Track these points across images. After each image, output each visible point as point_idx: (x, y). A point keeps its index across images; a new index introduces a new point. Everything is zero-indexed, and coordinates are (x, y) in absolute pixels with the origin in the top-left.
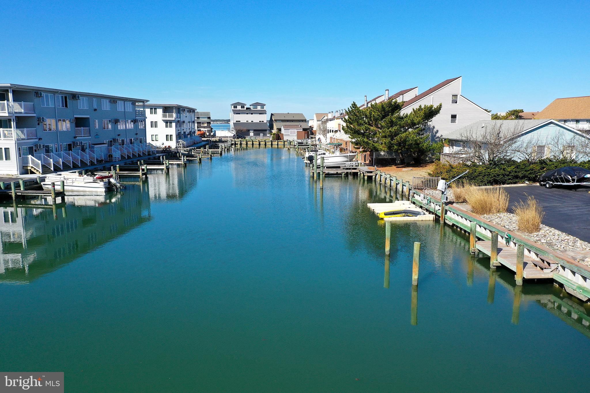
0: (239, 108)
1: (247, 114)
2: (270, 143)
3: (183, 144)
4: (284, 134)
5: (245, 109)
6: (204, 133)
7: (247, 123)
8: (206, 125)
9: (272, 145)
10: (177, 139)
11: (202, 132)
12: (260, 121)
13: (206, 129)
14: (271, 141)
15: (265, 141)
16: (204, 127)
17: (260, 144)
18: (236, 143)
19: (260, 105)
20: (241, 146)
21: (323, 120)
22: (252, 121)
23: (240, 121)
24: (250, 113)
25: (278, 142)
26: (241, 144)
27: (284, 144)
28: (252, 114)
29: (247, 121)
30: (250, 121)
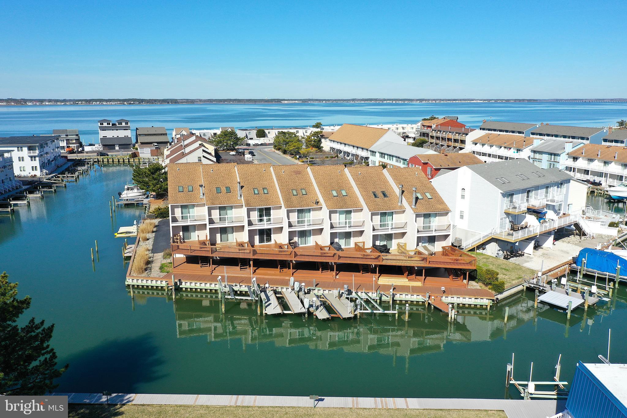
0: (105, 124)
1: (112, 130)
2: (127, 160)
3: (46, 172)
4: (139, 152)
5: (111, 125)
6: (73, 150)
7: (113, 139)
8: (74, 141)
9: (129, 161)
10: (41, 169)
11: (71, 149)
12: (125, 136)
13: (75, 145)
14: (128, 159)
15: (123, 158)
16: (73, 143)
17: (119, 161)
18: (99, 160)
19: (124, 122)
20: (103, 163)
21: (181, 134)
22: (117, 136)
23: (106, 137)
24: (115, 130)
25: (134, 159)
26: (103, 161)
27: (139, 161)
28: (117, 130)
29: (113, 136)
30: (116, 136)
